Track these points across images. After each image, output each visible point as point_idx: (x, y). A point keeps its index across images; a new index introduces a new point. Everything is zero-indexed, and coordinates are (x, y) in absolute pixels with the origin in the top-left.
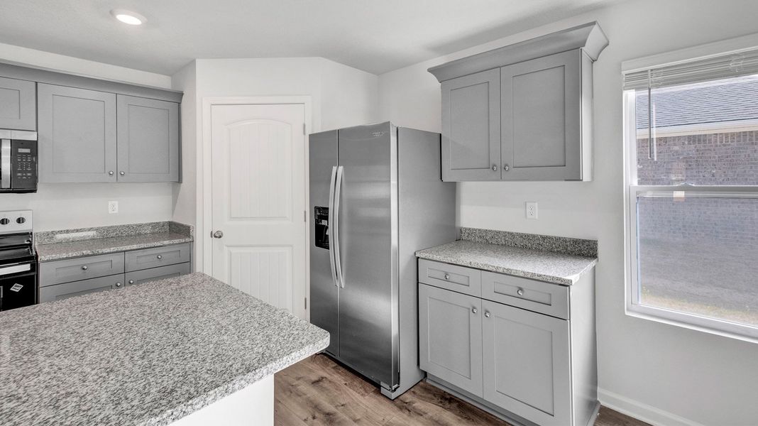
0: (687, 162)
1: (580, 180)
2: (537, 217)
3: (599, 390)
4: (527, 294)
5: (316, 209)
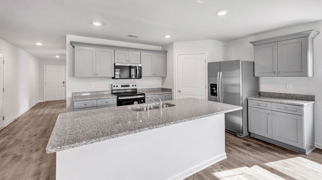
1: (307, 76)
2: (291, 88)
3: (315, 143)
4: (288, 109)
5: (211, 84)
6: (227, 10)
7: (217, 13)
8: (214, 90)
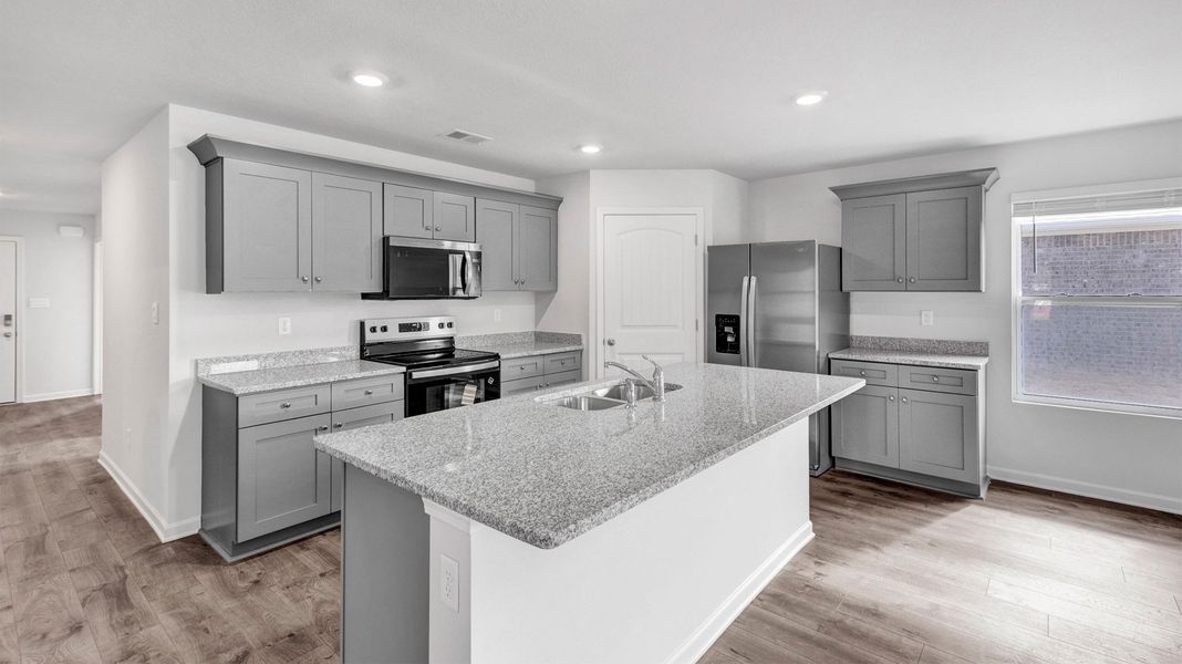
0: (1053, 268)
1: (978, 291)
2: (931, 325)
4: (940, 382)
5: (718, 317)
6: (825, 93)
7: (793, 98)
8: (727, 334)
